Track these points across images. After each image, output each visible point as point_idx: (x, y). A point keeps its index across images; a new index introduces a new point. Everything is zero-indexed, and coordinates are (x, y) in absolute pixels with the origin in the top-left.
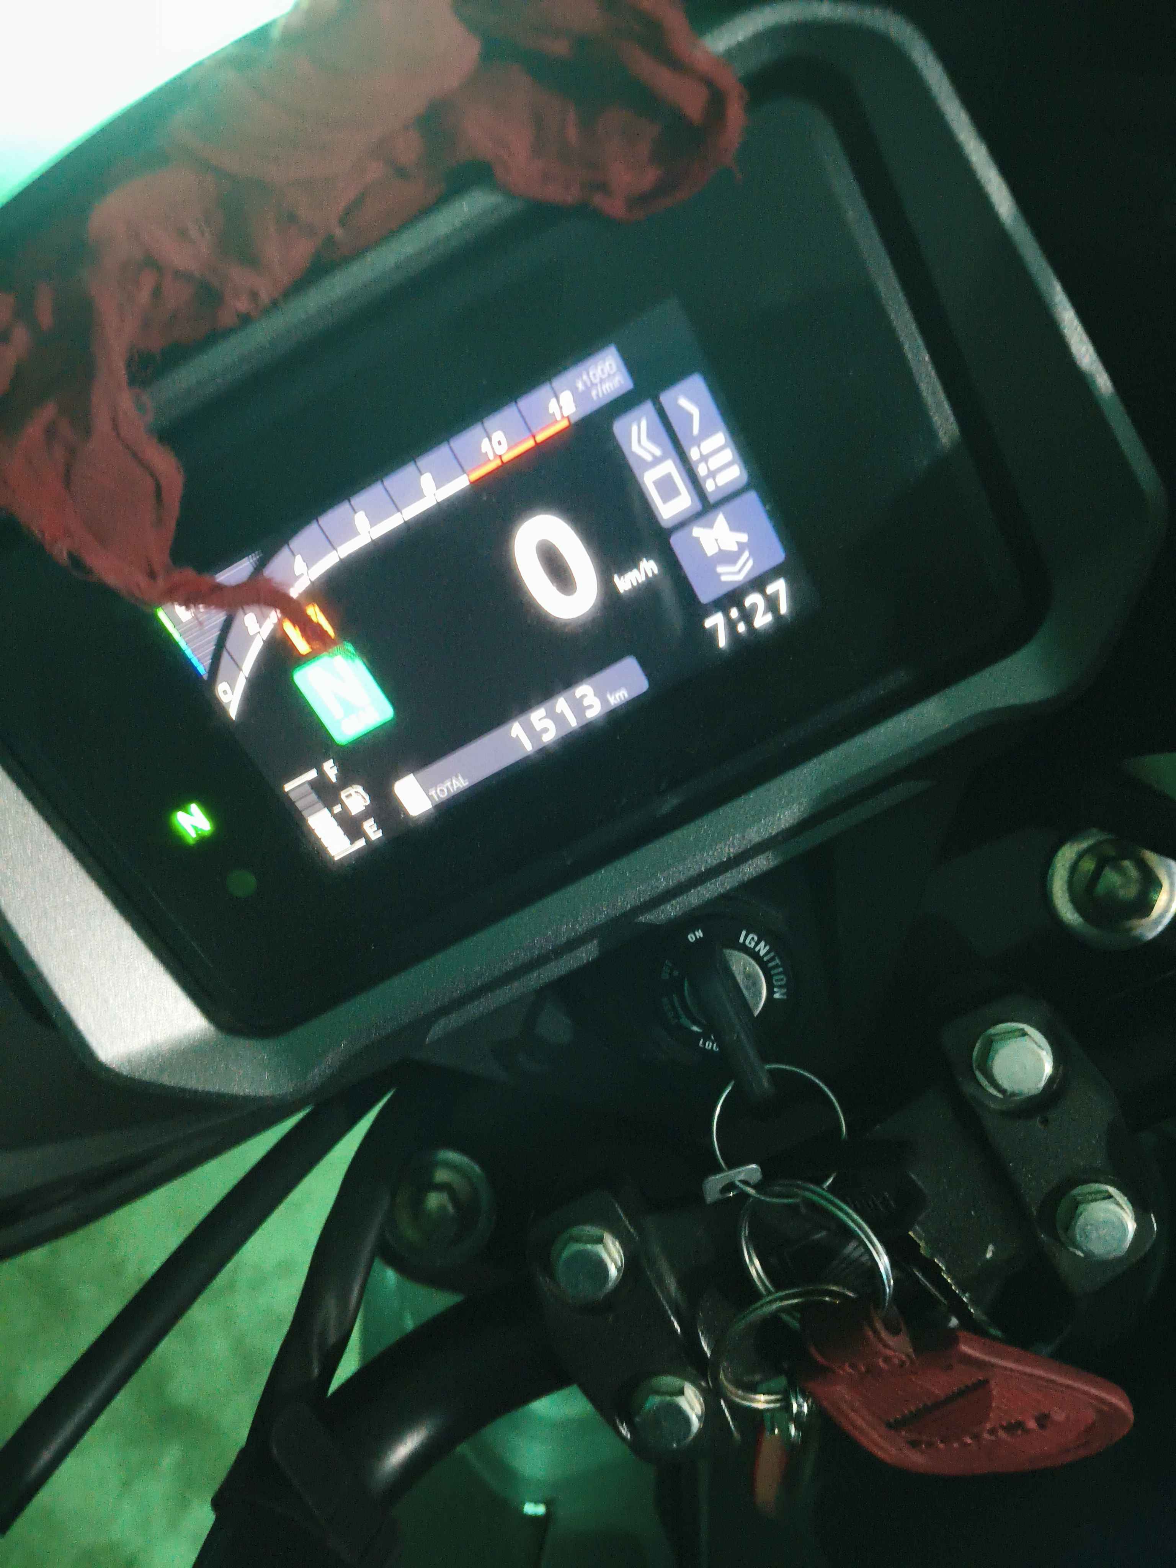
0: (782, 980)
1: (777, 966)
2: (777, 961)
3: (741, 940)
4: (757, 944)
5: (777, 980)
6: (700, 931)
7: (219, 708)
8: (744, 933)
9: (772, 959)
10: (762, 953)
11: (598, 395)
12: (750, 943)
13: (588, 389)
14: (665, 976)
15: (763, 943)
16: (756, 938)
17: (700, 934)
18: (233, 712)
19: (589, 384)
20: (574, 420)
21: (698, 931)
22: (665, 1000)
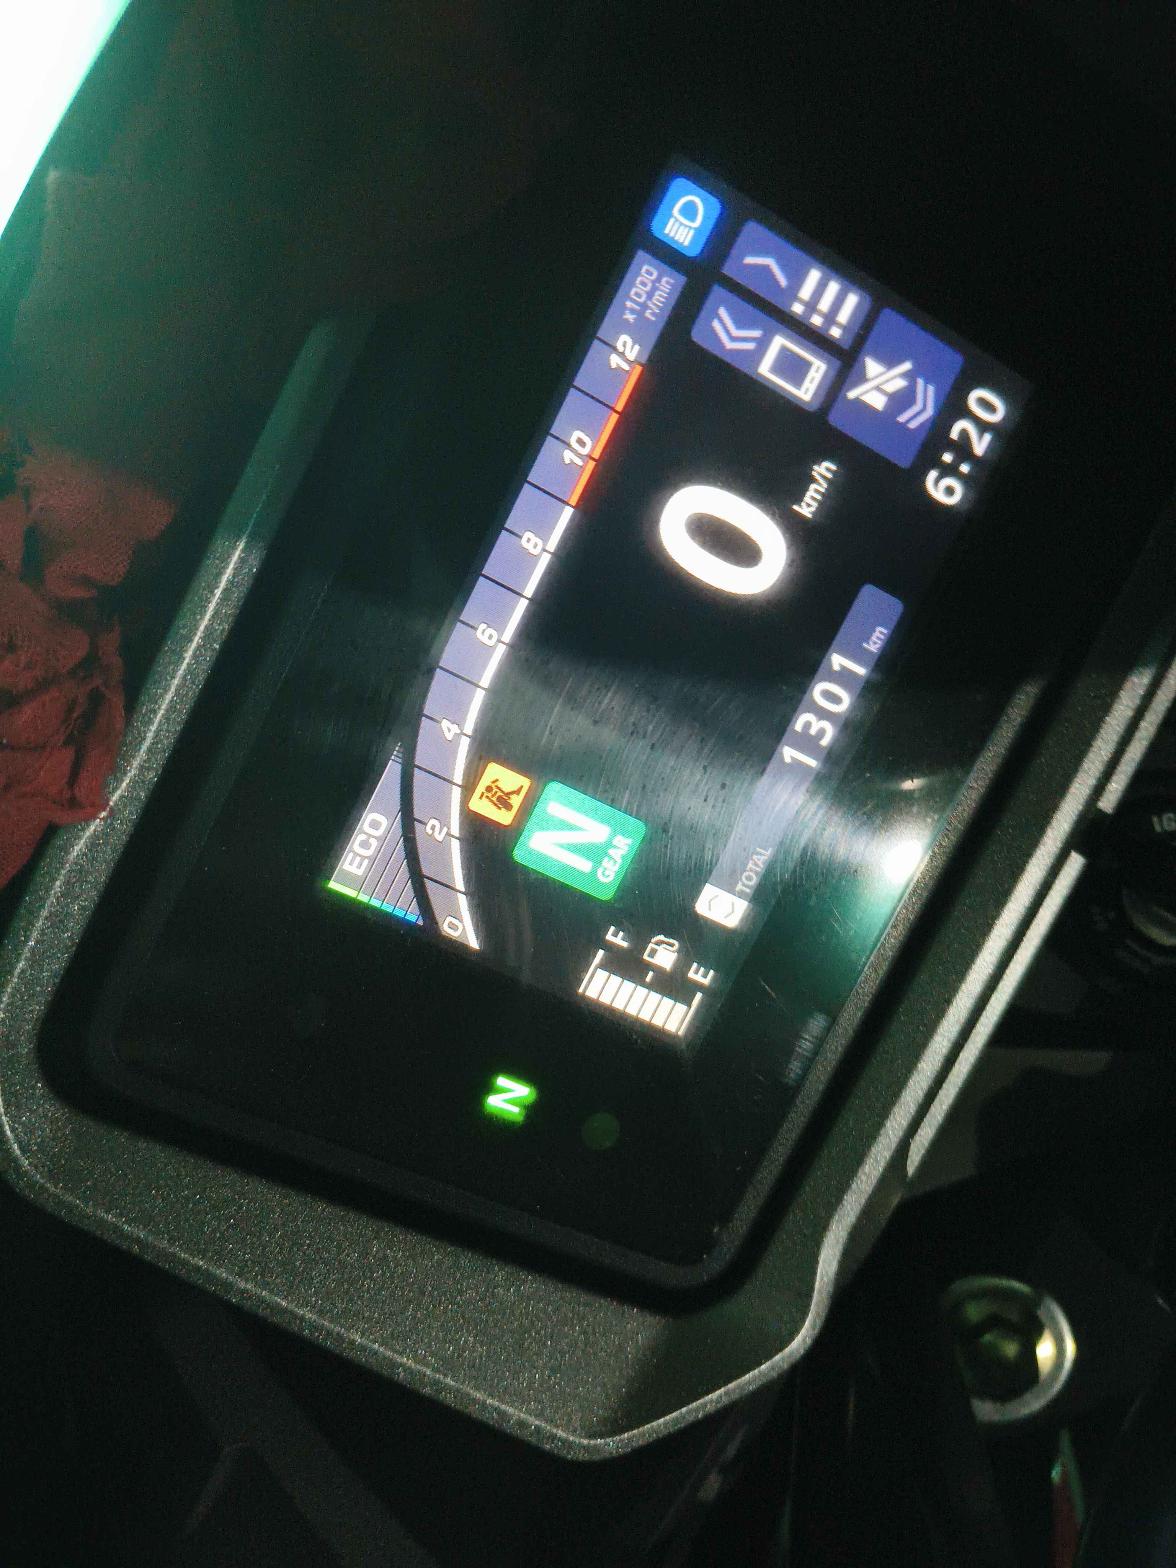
7: (457, 949)
11: (654, 314)
12: (1169, 825)
13: (640, 314)
18: (474, 943)
19: (637, 307)
20: (644, 360)
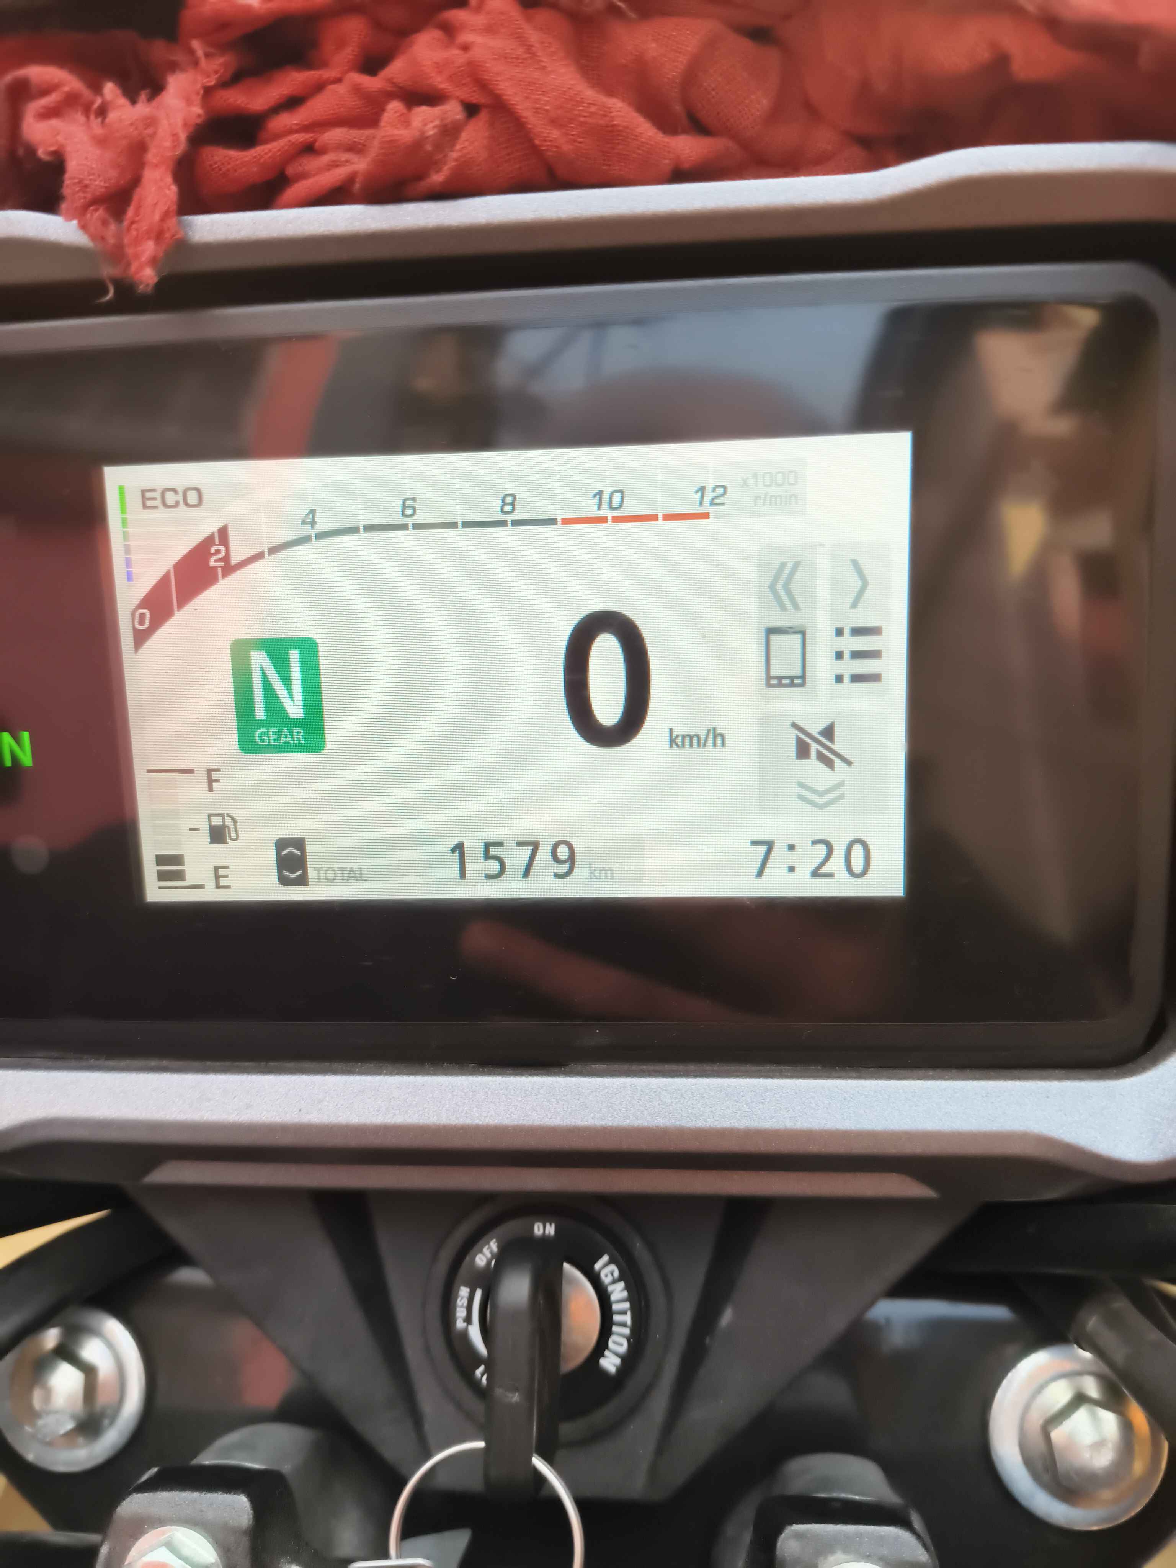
0: (621, 1345)
1: (624, 1325)
2: (628, 1318)
3: (597, 1266)
4: (614, 1282)
5: (615, 1343)
6: (553, 1225)
8: (605, 1258)
9: (624, 1312)
10: (613, 1298)
12: (606, 1276)
14: (481, 1260)
15: (622, 1285)
16: (616, 1274)
17: (551, 1230)
21: (551, 1224)
22: (464, 1292)
